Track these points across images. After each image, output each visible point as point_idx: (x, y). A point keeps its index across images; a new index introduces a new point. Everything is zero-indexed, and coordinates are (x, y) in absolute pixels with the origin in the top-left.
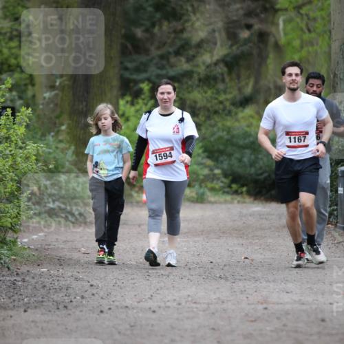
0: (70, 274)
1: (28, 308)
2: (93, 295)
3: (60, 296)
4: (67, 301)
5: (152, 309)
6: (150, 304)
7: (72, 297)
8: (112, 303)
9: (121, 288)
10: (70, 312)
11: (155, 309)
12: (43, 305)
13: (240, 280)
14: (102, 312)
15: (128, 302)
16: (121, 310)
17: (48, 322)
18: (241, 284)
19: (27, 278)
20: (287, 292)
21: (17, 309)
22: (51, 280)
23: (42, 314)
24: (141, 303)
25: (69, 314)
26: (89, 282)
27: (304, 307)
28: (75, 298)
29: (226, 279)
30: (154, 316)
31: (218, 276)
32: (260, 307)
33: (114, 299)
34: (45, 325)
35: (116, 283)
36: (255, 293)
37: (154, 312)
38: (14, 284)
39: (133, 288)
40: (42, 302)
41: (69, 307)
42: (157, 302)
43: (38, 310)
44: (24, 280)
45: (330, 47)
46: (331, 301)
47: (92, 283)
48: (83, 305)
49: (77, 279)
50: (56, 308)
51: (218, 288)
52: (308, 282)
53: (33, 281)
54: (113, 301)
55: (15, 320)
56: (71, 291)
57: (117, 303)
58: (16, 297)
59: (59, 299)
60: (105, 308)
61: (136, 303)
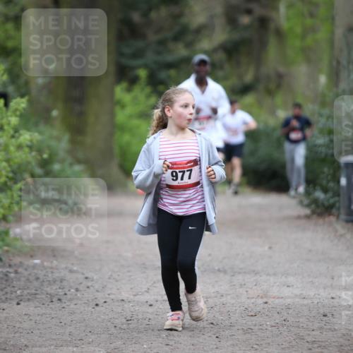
0: (63, 266)
1: (21, 300)
2: (88, 287)
3: (54, 288)
4: (61, 294)
5: (149, 303)
6: (147, 297)
7: (66, 290)
8: (107, 296)
9: (117, 281)
10: (64, 305)
11: (152, 303)
12: (36, 298)
13: (240, 273)
14: (97, 305)
15: (125, 295)
16: (117, 304)
17: (42, 315)
18: (240, 277)
19: (20, 270)
20: (288, 286)
21: (9, 301)
22: (45, 271)
23: (36, 307)
24: (138, 297)
25: (63, 308)
26: (83, 274)
27: (306, 302)
28: (69, 290)
29: (225, 272)
30: (150, 310)
31: (217, 268)
32: (260, 301)
33: (109, 292)
34: (38, 318)
35: (111, 275)
36: (255, 287)
37: (151, 305)
38: (6, 275)
39: (129, 280)
40: (36, 294)
41: (63, 301)
42: (154, 295)
43: (31, 303)
44: (16, 272)
45: (333, 33)
46: (334, 296)
47: (87, 275)
48: (78, 299)
49: (71, 271)
50: (50, 300)
51: (217, 282)
52: (309, 276)
53: (26, 273)
54: (109, 295)
55: (7, 313)
56: (65, 283)
57: (112, 297)
58: (8, 289)
59: (52, 291)
60: (101, 302)
61: (132, 297)
